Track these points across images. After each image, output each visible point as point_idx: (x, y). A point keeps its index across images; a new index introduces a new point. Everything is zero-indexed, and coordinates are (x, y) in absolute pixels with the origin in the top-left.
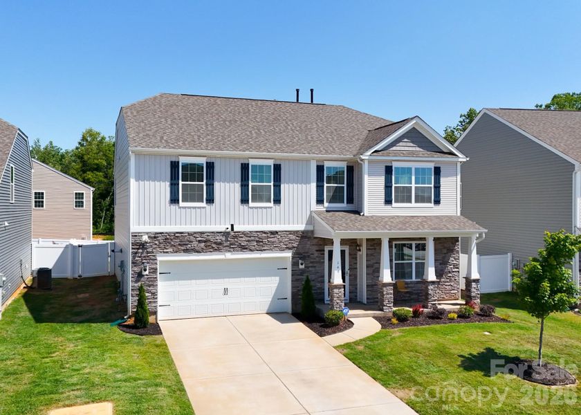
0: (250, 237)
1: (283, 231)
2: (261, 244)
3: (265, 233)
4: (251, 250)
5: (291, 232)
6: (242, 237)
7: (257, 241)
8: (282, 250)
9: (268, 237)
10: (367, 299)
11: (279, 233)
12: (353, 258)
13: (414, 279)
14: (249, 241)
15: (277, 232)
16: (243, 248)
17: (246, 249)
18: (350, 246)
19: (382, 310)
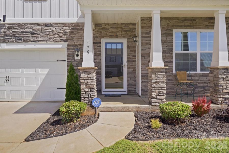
0: (24, 29)
1: (57, 24)
2: (35, 35)
3: (38, 25)
4: (25, 41)
5: (65, 25)
6: (16, 29)
7: (32, 33)
8: (56, 42)
9: (43, 29)
10: (142, 90)
11: (54, 25)
12: (131, 51)
13: (199, 71)
14: (23, 32)
15: (51, 25)
16: (18, 39)
17: (21, 39)
18: (128, 39)
19: (150, 103)
